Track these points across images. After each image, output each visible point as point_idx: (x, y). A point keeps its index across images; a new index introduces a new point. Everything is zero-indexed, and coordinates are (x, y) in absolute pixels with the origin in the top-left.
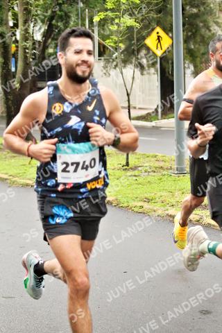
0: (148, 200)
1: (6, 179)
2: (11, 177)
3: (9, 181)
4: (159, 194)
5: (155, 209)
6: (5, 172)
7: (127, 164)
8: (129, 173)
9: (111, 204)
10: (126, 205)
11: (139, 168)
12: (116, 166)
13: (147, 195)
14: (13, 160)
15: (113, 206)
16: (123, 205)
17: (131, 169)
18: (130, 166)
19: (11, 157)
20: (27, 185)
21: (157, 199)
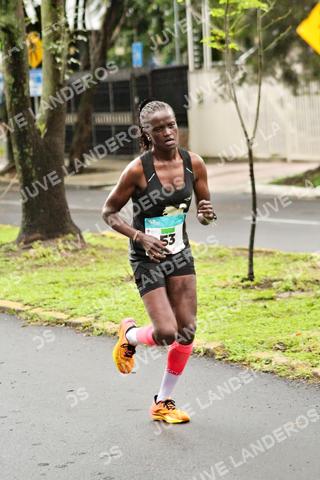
0: (283, 347)
1: (19, 311)
2: (28, 307)
3: (23, 316)
4: (305, 334)
5: (294, 363)
6: (17, 297)
7: (251, 276)
8: (254, 294)
9: (213, 355)
10: (239, 357)
11: (274, 284)
12: (229, 280)
13: (282, 338)
14: (36, 274)
15: (215, 361)
16: (235, 358)
17: (258, 285)
18: (256, 280)
19: (32, 267)
20: (58, 322)
21: (301, 345)
